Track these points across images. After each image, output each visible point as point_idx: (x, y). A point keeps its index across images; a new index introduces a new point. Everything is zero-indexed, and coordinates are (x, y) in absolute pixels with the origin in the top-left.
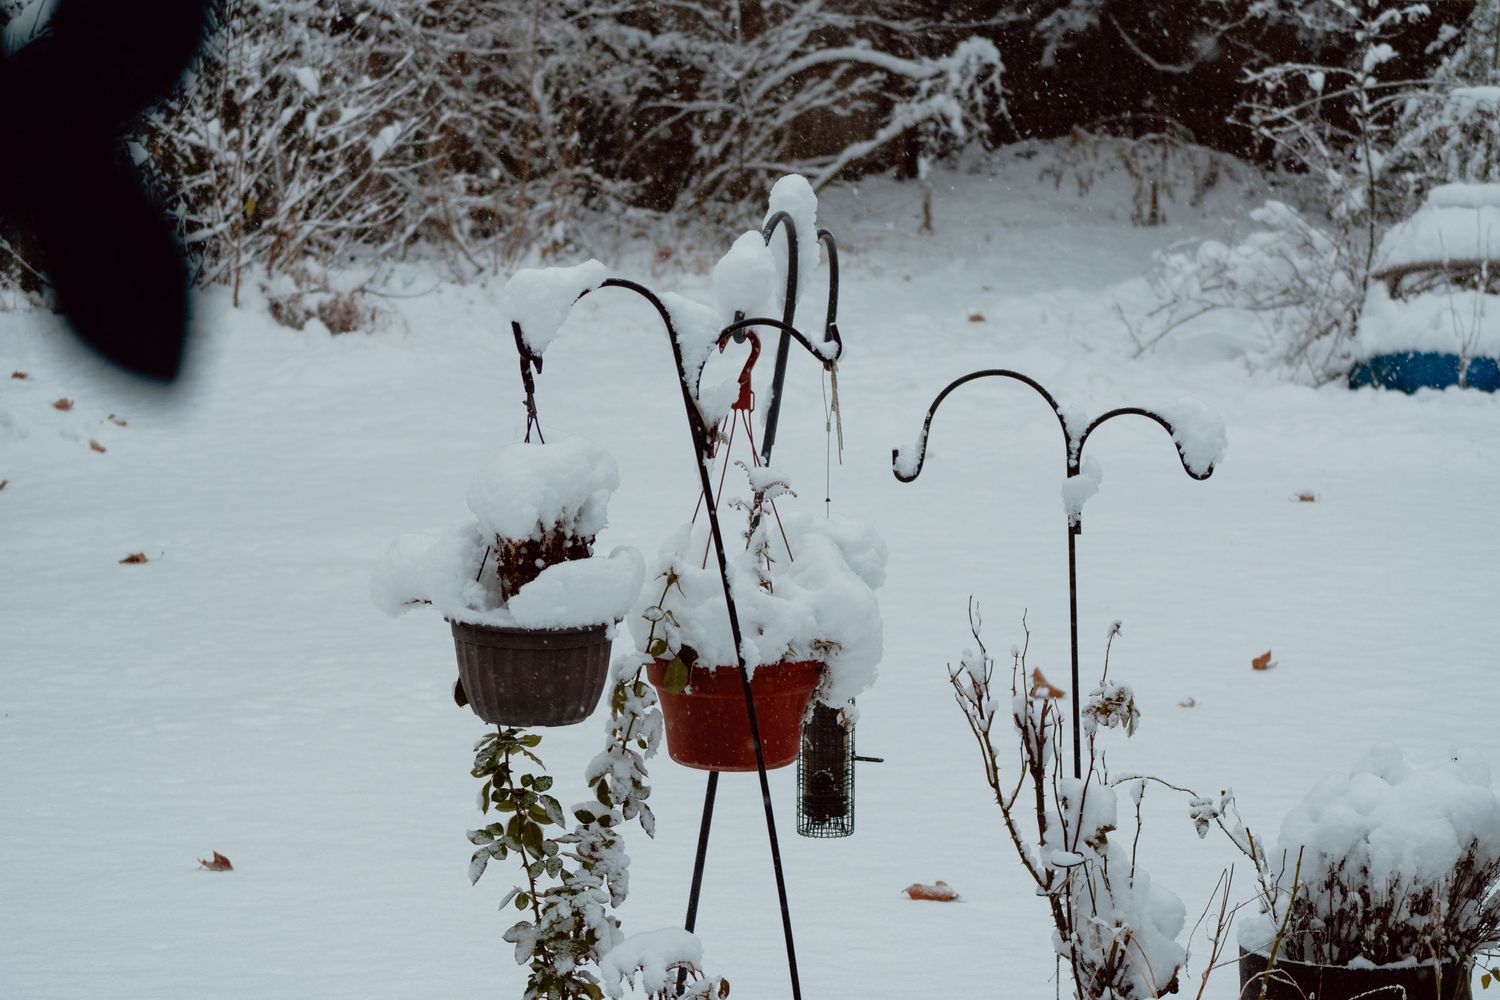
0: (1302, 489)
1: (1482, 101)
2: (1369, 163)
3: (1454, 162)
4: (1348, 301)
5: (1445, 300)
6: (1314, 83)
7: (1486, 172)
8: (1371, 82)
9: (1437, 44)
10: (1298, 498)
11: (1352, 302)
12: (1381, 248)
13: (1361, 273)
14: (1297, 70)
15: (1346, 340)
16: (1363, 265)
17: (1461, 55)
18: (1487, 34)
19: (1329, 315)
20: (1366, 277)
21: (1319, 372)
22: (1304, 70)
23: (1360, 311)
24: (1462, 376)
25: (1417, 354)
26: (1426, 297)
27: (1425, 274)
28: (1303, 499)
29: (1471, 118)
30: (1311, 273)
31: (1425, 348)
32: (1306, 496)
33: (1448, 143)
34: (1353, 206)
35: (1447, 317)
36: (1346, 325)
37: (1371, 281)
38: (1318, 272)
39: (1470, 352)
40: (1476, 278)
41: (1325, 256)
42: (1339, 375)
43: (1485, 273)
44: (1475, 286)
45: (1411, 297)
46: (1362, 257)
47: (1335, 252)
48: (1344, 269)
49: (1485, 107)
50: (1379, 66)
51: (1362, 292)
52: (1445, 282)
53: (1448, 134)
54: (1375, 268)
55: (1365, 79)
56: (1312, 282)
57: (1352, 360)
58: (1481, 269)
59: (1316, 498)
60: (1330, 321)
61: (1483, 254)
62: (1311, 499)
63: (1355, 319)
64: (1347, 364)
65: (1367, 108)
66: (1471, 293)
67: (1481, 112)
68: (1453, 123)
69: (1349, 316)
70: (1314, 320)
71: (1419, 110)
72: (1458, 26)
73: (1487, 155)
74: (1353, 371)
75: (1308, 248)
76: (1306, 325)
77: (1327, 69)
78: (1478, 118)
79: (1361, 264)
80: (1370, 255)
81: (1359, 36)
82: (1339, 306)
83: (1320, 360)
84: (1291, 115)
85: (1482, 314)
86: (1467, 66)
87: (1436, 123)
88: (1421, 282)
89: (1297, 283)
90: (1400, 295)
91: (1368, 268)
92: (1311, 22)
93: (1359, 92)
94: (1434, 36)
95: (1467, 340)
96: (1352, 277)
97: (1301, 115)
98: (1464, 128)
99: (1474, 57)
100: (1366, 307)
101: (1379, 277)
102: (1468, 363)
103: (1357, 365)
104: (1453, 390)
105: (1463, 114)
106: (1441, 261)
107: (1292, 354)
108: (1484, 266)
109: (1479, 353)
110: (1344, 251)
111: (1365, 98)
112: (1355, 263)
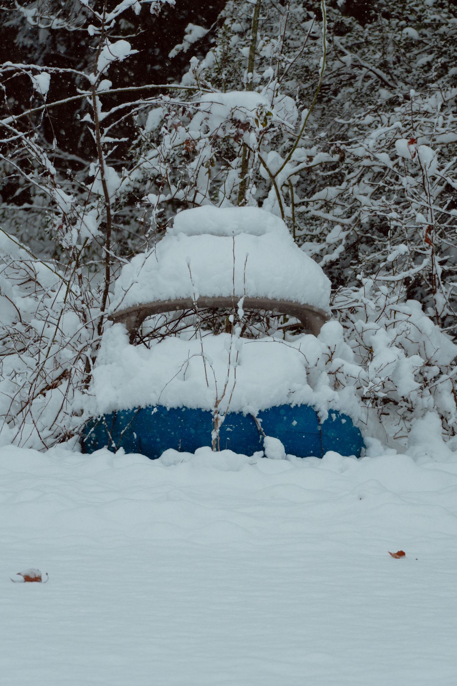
0: (27, 568)
1: (236, 108)
2: (104, 182)
3: (204, 183)
4: (80, 347)
5: (195, 346)
6: (38, 85)
7: (242, 193)
8: (106, 86)
9: (184, 46)
10: (22, 578)
11: (84, 349)
12: (118, 285)
13: (95, 314)
14: (19, 70)
15: (77, 393)
16: (97, 303)
17: (211, 57)
18: (241, 34)
19: (57, 364)
20: (102, 318)
21: (46, 433)
22: (28, 70)
23: (94, 359)
24: (215, 435)
25: (161, 408)
26: (171, 340)
27: (171, 315)
28: (28, 579)
29: (224, 129)
30: (36, 314)
31: (171, 403)
32: (32, 576)
33: (197, 158)
34: (85, 233)
35: (197, 364)
36: (77, 377)
37: (107, 323)
38: (44, 313)
39: (223, 407)
40: (231, 318)
41: (53, 294)
42: (69, 436)
43: (241, 312)
44: (229, 329)
45: (154, 342)
46: (96, 296)
47: (65, 287)
48: (76, 309)
49: (241, 117)
50: (114, 65)
51: (96, 337)
52: (195, 325)
53: (197, 148)
54: (110, 309)
55: (99, 82)
56: (38, 324)
57: (85, 417)
58: (237, 308)
59: (44, 578)
60: (59, 372)
61: (239, 291)
62: (38, 579)
63: (88, 369)
64: (80, 422)
65: (102, 116)
66: (224, 336)
67: (236, 122)
68: (203, 135)
69: (81, 365)
70: (40, 370)
71: (163, 121)
72: (207, 26)
73: (242, 175)
74: (85, 431)
75: (32, 284)
76: (30, 376)
77: (53, 69)
78: (232, 130)
79: (95, 303)
80: (106, 293)
81: (92, 30)
82: (68, 354)
83: (47, 419)
84: (10, 124)
85: (238, 361)
86: (219, 71)
87: (181, 135)
88: (166, 324)
89: (19, 326)
90: (142, 341)
91: (103, 309)
92: (34, 18)
93: (92, 97)
94: (180, 36)
95: (220, 394)
96: (84, 319)
97: (22, 125)
98: (214, 141)
99: (226, 60)
100: (100, 354)
101: (116, 318)
102: (222, 419)
103: (90, 423)
104: (204, 451)
105: (215, 124)
106: (189, 299)
107: (13, 412)
108: (240, 304)
109: (234, 408)
110: (75, 288)
111: (99, 104)
112: (88, 303)
